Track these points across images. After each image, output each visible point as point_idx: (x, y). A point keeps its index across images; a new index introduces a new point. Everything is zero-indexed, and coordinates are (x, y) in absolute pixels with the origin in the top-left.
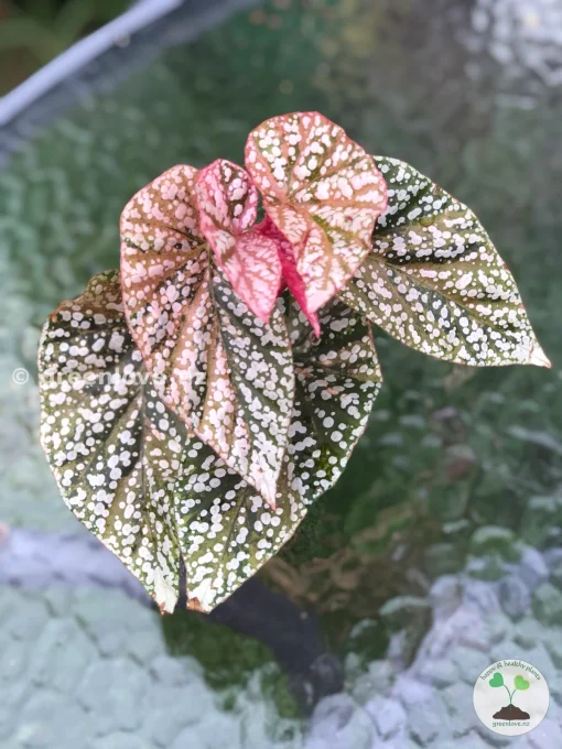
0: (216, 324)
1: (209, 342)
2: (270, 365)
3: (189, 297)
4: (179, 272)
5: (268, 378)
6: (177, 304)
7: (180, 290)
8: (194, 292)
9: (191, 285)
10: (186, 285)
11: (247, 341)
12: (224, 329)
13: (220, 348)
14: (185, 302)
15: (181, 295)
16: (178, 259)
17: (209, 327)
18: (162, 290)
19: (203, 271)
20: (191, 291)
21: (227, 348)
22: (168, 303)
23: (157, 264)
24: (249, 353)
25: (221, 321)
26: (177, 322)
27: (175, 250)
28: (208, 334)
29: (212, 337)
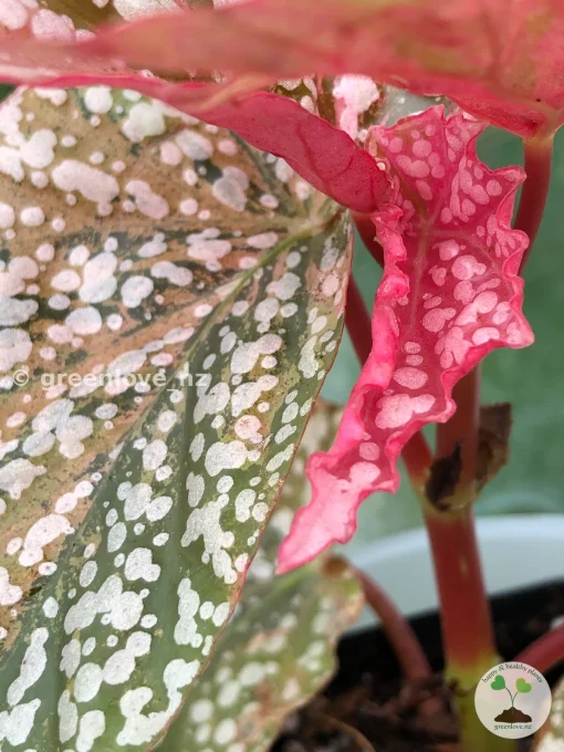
0: (135, 417)
1: (70, 450)
2: (150, 621)
3: (136, 313)
4: (159, 237)
5: (101, 657)
6: (94, 314)
7: (122, 277)
8: (160, 311)
9: (161, 285)
10: (147, 273)
11: (161, 508)
12: (139, 444)
13: (84, 489)
14: (115, 322)
15: (117, 296)
16: (187, 206)
17: (106, 411)
18: (79, 254)
19: (229, 273)
20: (149, 300)
21: (99, 502)
22: (73, 296)
23: (104, 167)
24: (131, 543)
25: (152, 419)
26: (48, 354)
27: (190, 177)
28: (84, 426)
29: (88, 442)
